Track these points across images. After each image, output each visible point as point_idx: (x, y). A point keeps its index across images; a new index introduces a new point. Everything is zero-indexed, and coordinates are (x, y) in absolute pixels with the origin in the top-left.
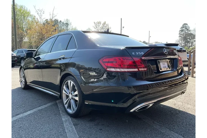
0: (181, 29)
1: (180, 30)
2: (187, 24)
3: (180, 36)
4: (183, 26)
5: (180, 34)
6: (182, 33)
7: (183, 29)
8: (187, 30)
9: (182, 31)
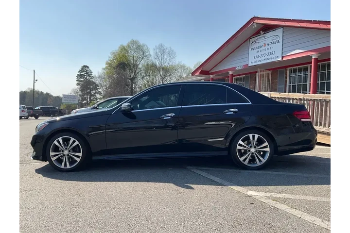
0: (79, 73)
1: (79, 75)
2: (88, 67)
3: (78, 84)
4: (82, 68)
5: (78, 80)
6: (82, 80)
7: (83, 73)
8: (89, 75)
9: (81, 76)
